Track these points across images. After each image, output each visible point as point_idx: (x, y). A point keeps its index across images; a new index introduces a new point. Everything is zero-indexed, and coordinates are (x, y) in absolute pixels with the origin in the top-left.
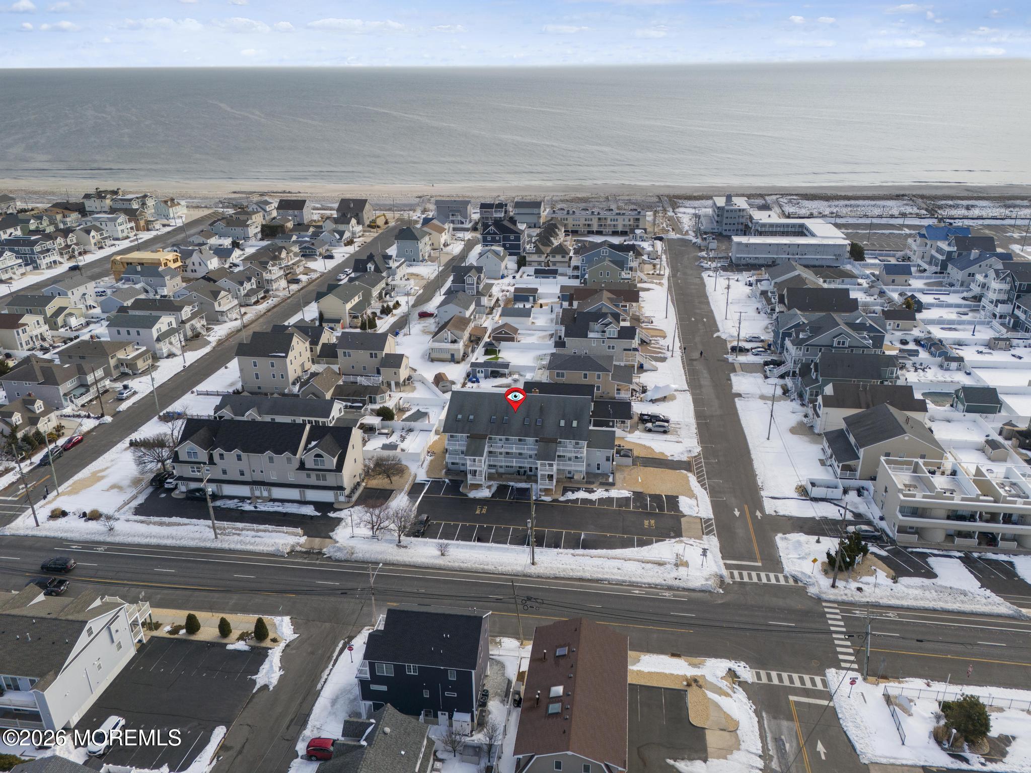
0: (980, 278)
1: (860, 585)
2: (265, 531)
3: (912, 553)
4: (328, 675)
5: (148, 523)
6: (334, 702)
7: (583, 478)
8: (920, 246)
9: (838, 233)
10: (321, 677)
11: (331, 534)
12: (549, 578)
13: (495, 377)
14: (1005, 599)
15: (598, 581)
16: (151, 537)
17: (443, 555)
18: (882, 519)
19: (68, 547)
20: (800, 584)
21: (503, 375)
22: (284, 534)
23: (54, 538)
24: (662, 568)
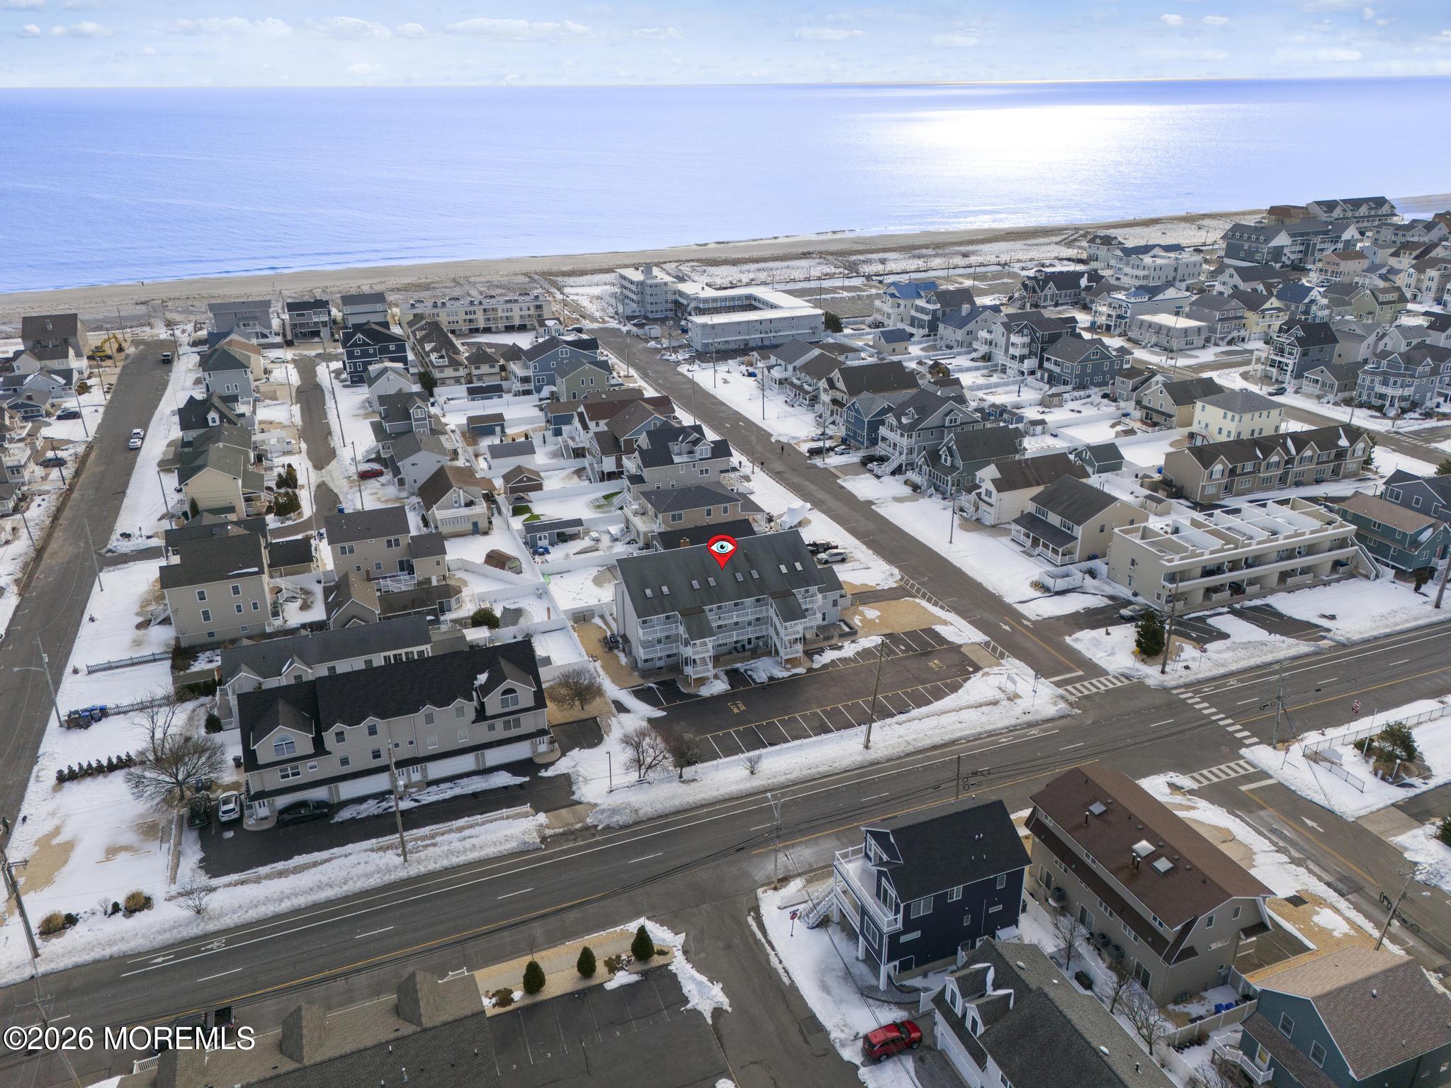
0: (983, 334)
1: (1185, 664)
2: (471, 826)
3: (1190, 619)
4: (781, 962)
5: (258, 880)
6: (825, 988)
7: (817, 635)
8: (892, 307)
9: (799, 302)
10: (775, 969)
11: (574, 797)
12: (899, 758)
13: (565, 541)
14: (1297, 638)
15: (953, 742)
16: (288, 898)
17: (752, 773)
18: (1135, 594)
19: (146, 964)
20: (1135, 680)
21: (573, 537)
22: (505, 822)
23: (96, 962)
24: (999, 706)
